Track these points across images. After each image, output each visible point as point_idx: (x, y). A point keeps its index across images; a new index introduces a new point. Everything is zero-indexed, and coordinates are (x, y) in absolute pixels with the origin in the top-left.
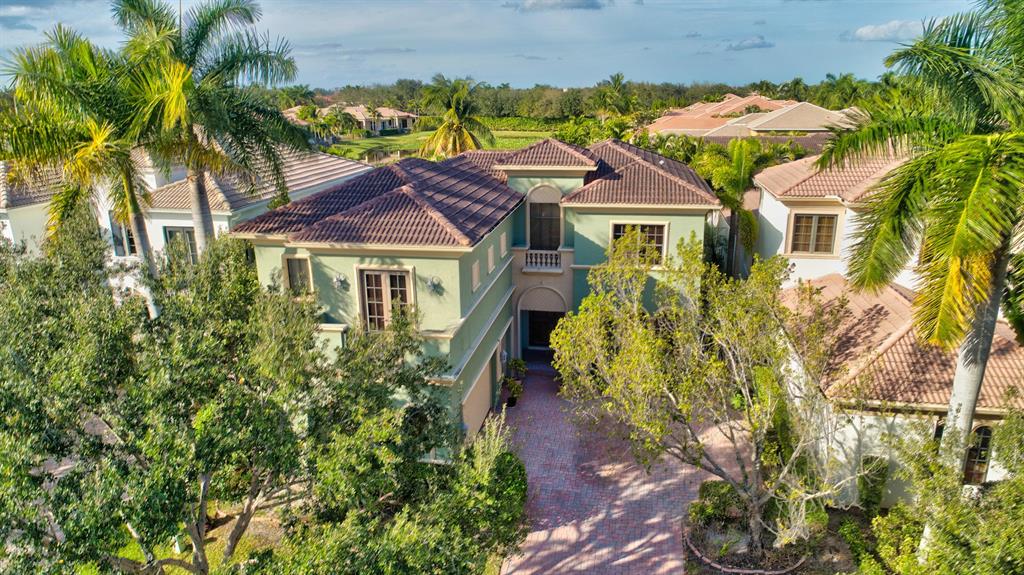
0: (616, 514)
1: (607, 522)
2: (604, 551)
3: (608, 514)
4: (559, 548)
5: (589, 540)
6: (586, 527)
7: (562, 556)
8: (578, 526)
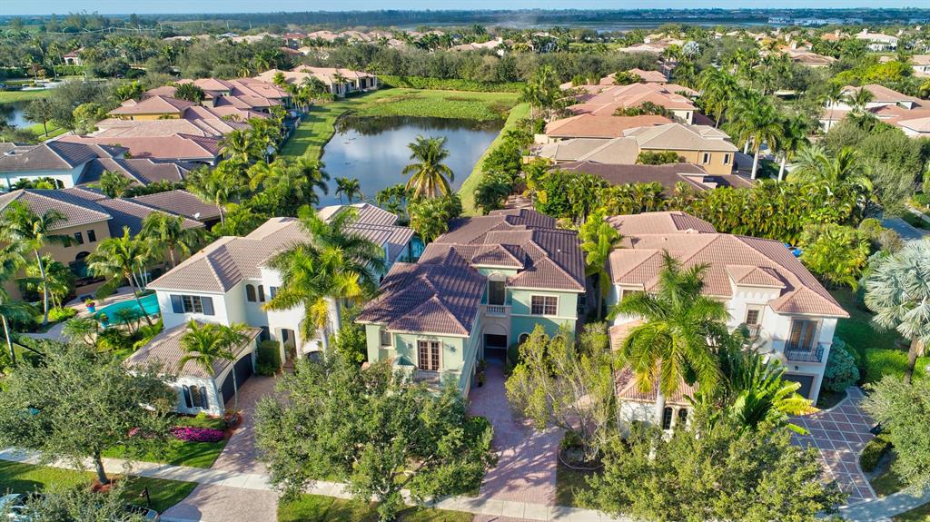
0: (531, 443)
1: (527, 447)
2: (525, 460)
3: (527, 444)
4: (506, 459)
5: (519, 456)
6: (517, 450)
7: (507, 462)
8: (514, 450)
